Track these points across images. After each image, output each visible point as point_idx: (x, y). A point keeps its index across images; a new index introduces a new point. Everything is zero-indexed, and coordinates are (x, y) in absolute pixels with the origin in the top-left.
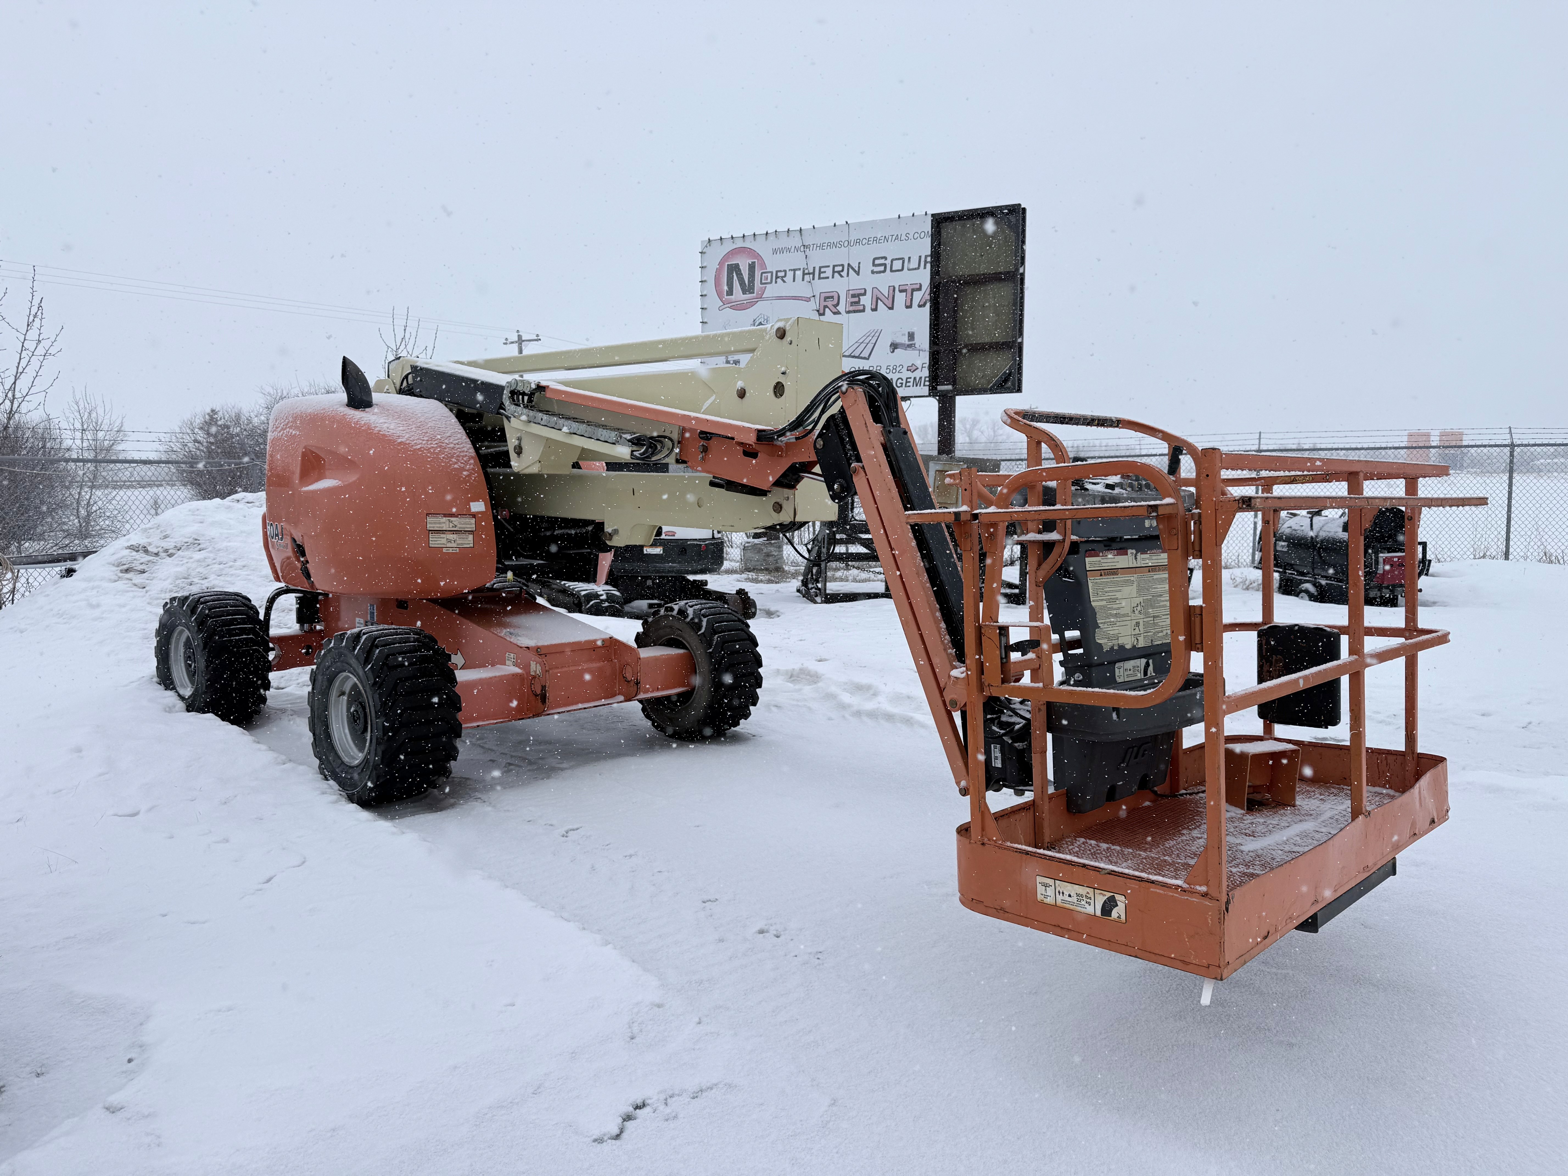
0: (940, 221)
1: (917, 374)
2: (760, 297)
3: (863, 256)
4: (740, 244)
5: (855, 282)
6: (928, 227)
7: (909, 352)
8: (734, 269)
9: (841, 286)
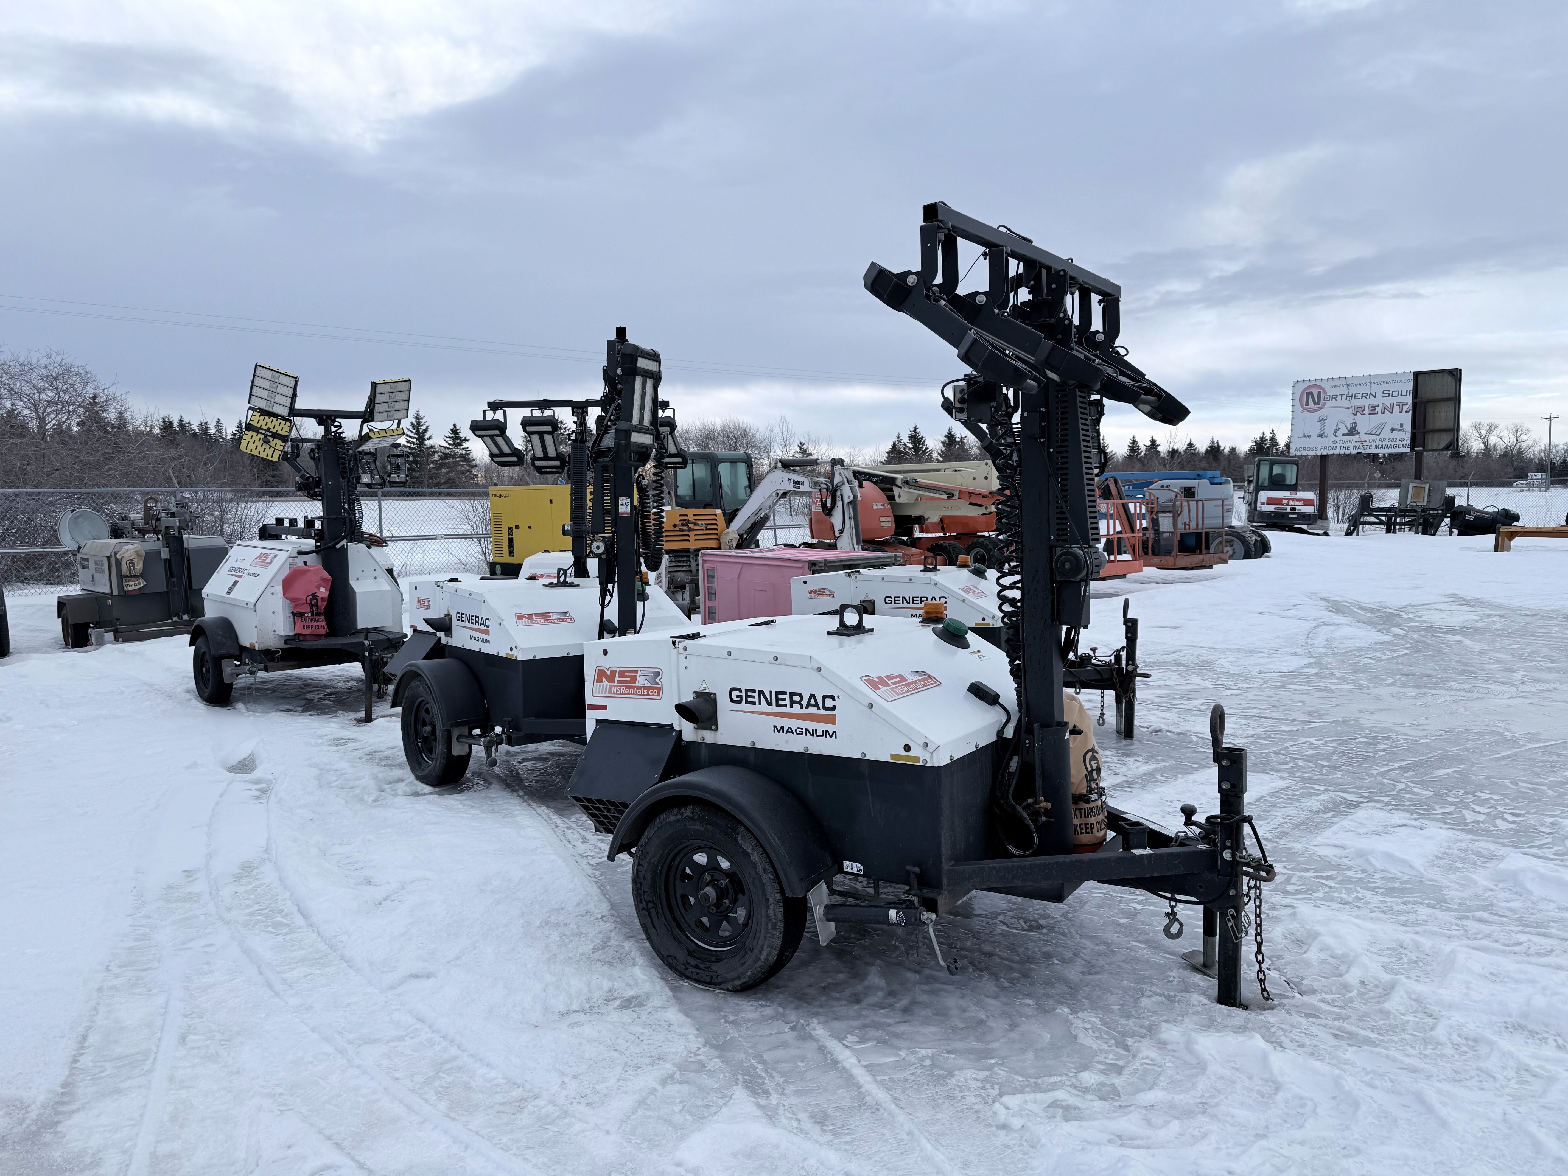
0: (1417, 375)
1: (1404, 443)
2: (1323, 407)
3: (1378, 390)
4: (1314, 383)
5: (1373, 401)
6: (1411, 377)
7: (1400, 432)
8: (1310, 394)
9: (1366, 403)
